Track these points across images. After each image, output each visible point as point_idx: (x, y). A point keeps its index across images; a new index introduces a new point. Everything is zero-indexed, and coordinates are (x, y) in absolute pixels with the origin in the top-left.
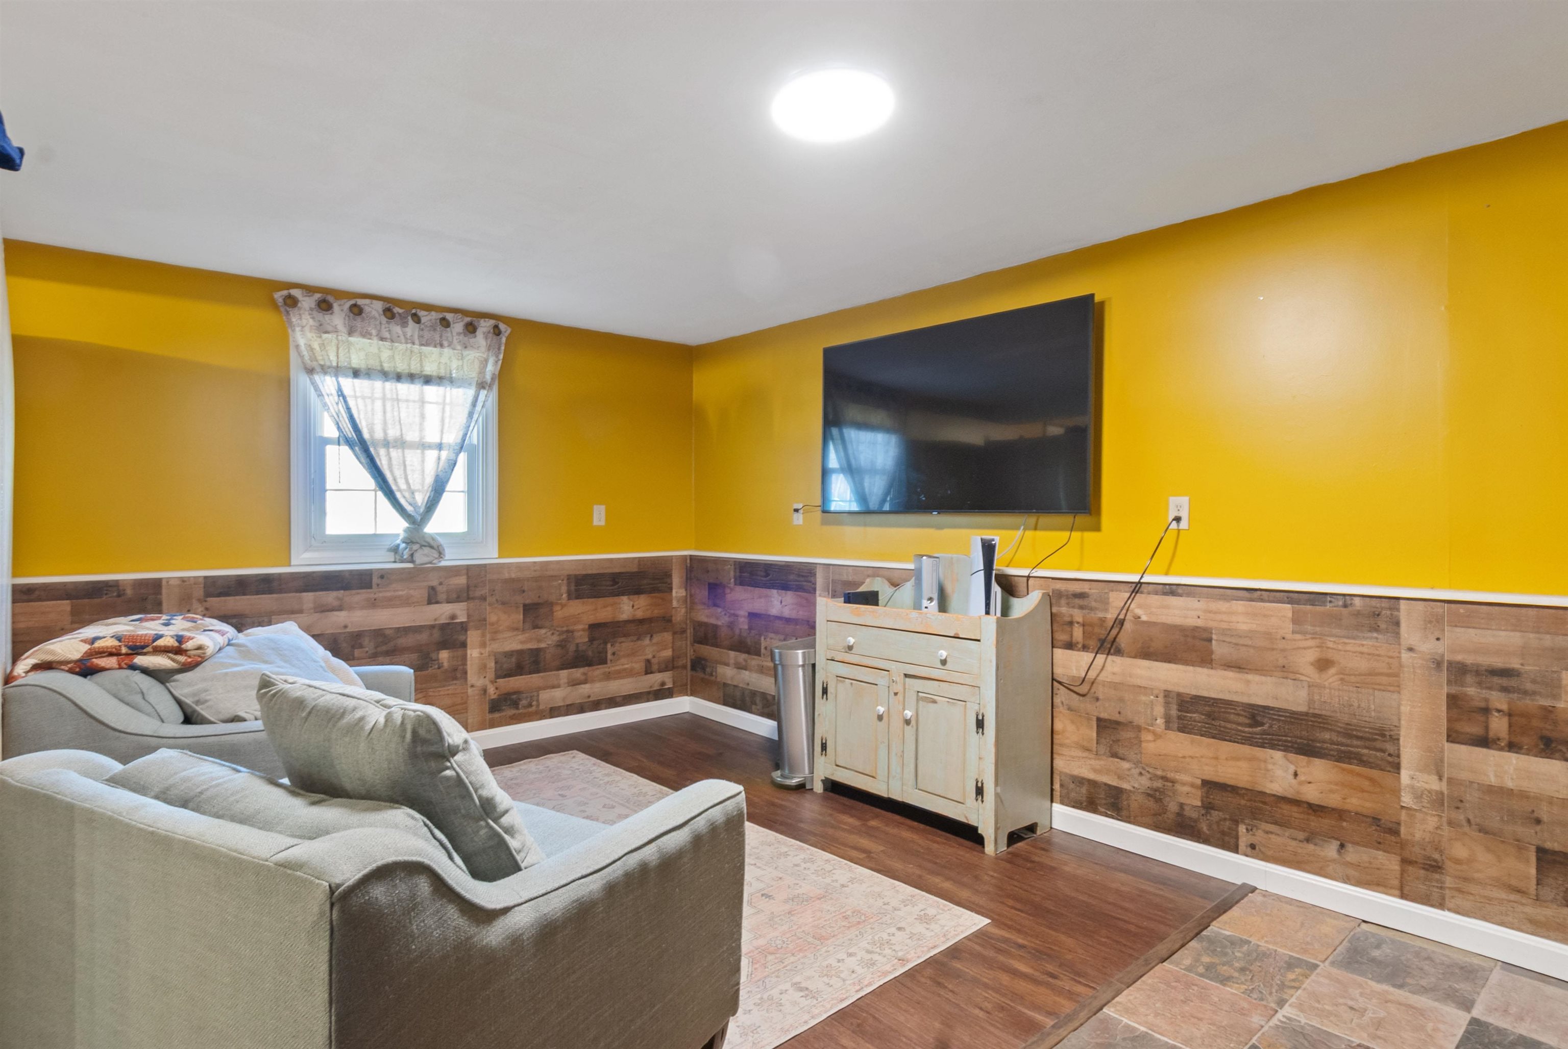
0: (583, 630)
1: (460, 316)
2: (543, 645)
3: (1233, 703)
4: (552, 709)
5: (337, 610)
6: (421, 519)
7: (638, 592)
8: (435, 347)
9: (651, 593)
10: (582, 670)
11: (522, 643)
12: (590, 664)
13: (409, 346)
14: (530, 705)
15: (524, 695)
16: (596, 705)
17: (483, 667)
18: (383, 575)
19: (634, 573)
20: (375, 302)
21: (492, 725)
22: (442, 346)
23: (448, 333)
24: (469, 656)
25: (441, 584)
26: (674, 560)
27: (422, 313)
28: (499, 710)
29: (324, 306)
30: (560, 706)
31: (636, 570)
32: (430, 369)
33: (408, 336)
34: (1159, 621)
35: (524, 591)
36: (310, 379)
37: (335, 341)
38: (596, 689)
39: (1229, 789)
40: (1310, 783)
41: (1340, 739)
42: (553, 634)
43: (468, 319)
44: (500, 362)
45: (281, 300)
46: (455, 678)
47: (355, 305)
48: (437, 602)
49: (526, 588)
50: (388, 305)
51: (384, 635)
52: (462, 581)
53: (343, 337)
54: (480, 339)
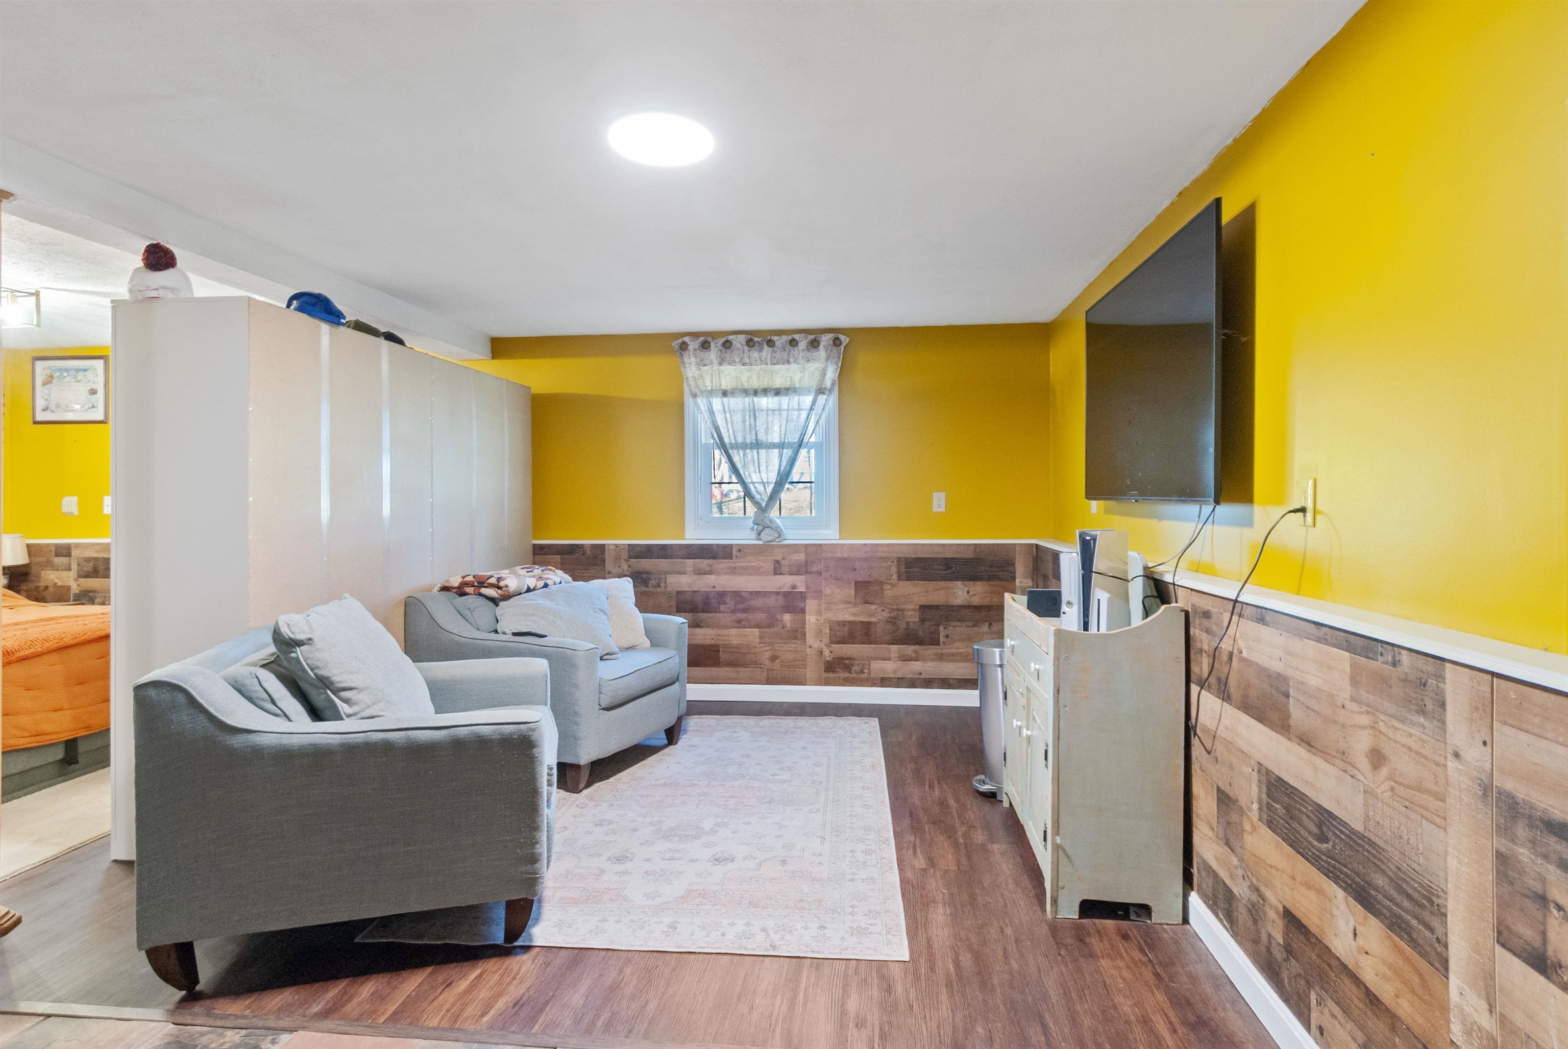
0: (914, 610)
1: (803, 335)
2: (873, 620)
3: (1306, 799)
4: (882, 679)
5: (709, 574)
6: (766, 505)
7: (974, 578)
8: (784, 364)
9: (988, 580)
10: (913, 647)
11: (854, 615)
12: (921, 643)
13: (763, 366)
14: (862, 672)
15: (856, 662)
16: (928, 683)
17: (819, 633)
18: (741, 549)
19: (969, 559)
20: (739, 336)
21: (827, 683)
22: (788, 362)
23: (795, 351)
24: (807, 621)
25: (784, 559)
26: (1018, 549)
27: (775, 338)
28: (833, 671)
29: (705, 346)
30: (891, 678)
31: (971, 556)
32: (778, 383)
33: (763, 359)
34: (1254, 659)
35: (855, 570)
36: (695, 402)
37: (710, 371)
38: (929, 668)
39: (1303, 930)
40: (1367, 953)
41: (1392, 892)
42: (883, 610)
43: (812, 337)
44: (839, 370)
45: (677, 347)
46: (796, 638)
47: (727, 341)
48: (781, 574)
49: (856, 566)
50: (750, 337)
51: (742, 597)
52: (801, 557)
53: (716, 367)
54: (822, 352)
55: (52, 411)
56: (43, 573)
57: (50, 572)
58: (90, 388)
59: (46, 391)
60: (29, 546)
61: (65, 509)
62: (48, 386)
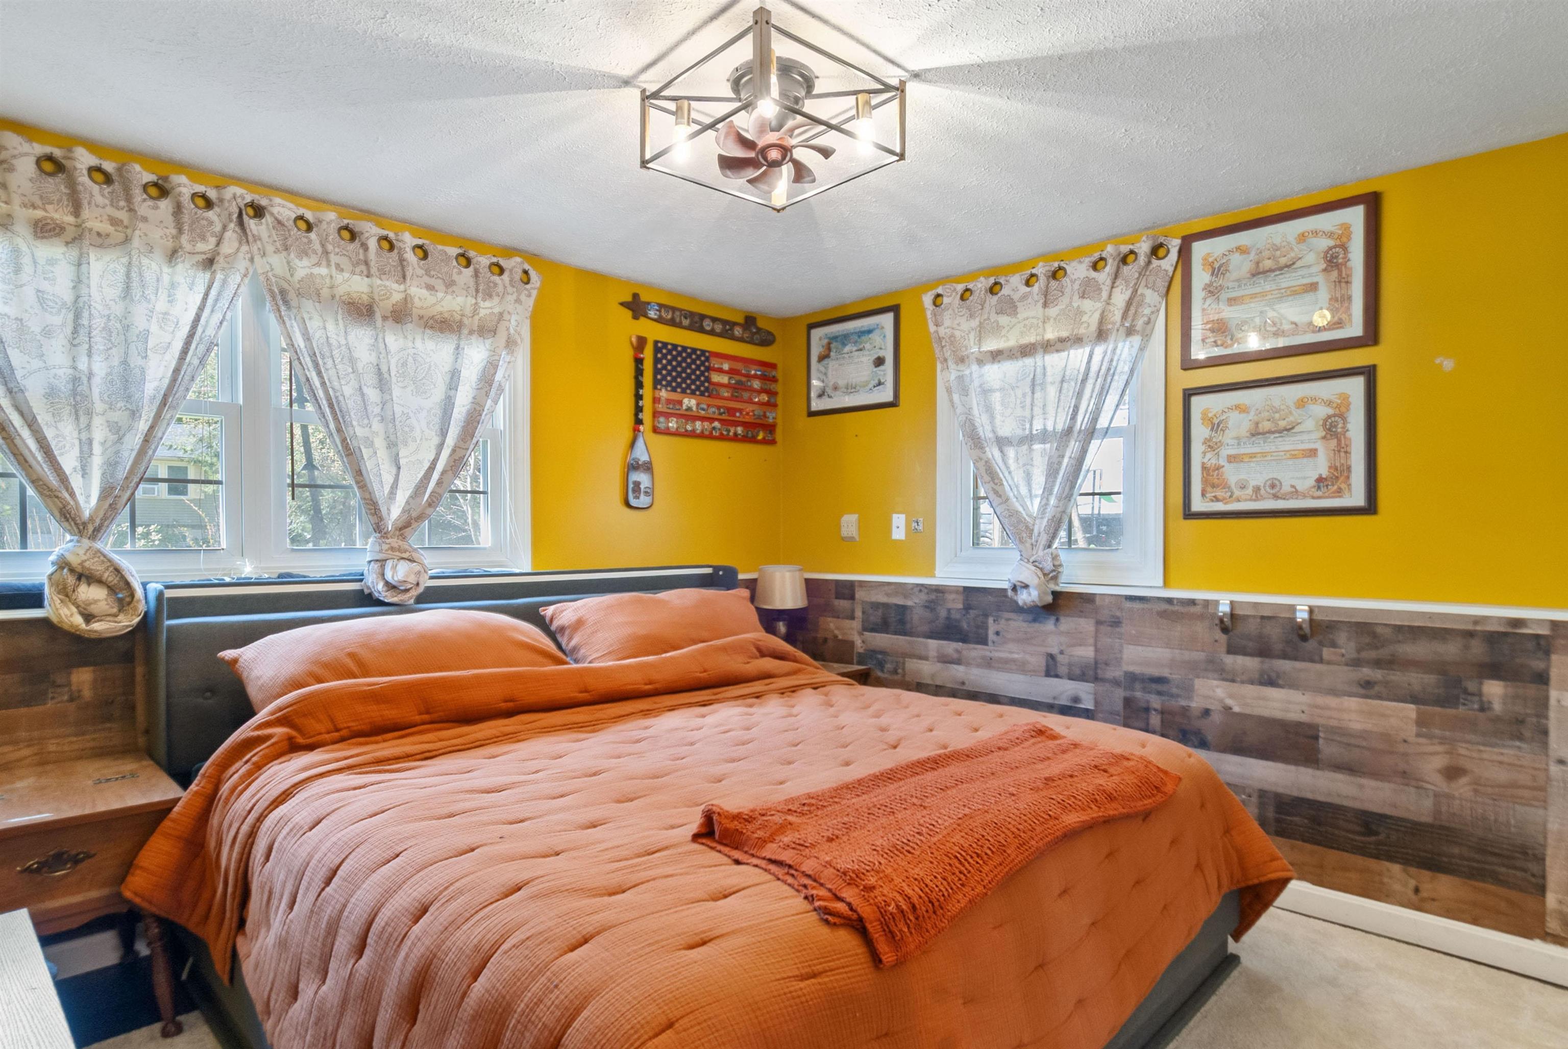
55: (830, 397)
56: (822, 619)
57: (829, 619)
58: (876, 356)
59: (823, 369)
60: (807, 581)
61: (845, 532)
62: (825, 362)
